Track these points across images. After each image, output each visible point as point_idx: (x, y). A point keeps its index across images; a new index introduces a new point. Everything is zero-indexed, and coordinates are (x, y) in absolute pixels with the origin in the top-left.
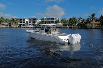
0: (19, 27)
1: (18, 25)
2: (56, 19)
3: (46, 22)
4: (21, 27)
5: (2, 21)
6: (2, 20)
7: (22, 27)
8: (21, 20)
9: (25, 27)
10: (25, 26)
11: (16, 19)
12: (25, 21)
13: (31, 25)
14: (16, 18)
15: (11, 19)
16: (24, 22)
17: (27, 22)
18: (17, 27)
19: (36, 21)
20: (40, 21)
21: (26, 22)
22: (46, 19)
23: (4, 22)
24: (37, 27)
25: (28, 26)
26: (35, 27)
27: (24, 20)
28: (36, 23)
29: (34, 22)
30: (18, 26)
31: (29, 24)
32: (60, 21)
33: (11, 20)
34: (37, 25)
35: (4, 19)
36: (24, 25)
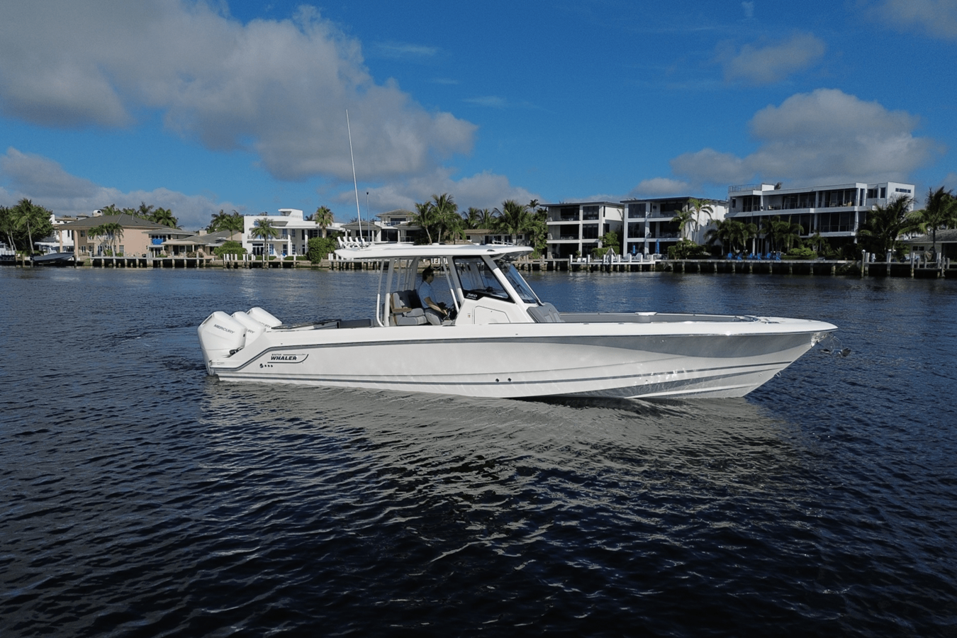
0: (550, 263)
1: (544, 252)
2: (872, 193)
3: (776, 225)
4: (564, 267)
5: (444, 228)
6: (442, 216)
7: (576, 268)
8: (569, 211)
9: (594, 269)
10: (597, 262)
11: (532, 212)
12: (601, 221)
13: (640, 248)
14: (533, 204)
15: (501, 208)
16: (591, 232)
17: (615, 231)
18: (536, 267)
19: (687, 218)
20: (720, 213)
21: (607, 227)
22: (770, 198)
23: (456, 231)
24: (691, 269)
25: (617, 260)
26: (677, 268)
27: (592, 211)
28: (688, 234)
29: (673, 228)
30: (543, 262)
31: (626, 240)
32: (911, 208)
33: (502, 219)
34: (695, 252)
35: (459, 212)
36: (589, 249)
